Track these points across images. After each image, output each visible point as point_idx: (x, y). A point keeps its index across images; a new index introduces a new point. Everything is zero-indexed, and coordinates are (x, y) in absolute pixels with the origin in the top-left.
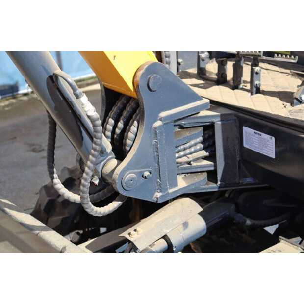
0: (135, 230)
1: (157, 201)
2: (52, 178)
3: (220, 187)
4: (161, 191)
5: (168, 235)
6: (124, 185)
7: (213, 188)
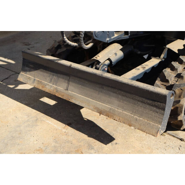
0: (98, 56)
1: (108, 42)
2: (63, 36)
3: (130, 36)
4: (109, 38)
5: (110, 58)
6: (96, 34)
7: (127, 37)
